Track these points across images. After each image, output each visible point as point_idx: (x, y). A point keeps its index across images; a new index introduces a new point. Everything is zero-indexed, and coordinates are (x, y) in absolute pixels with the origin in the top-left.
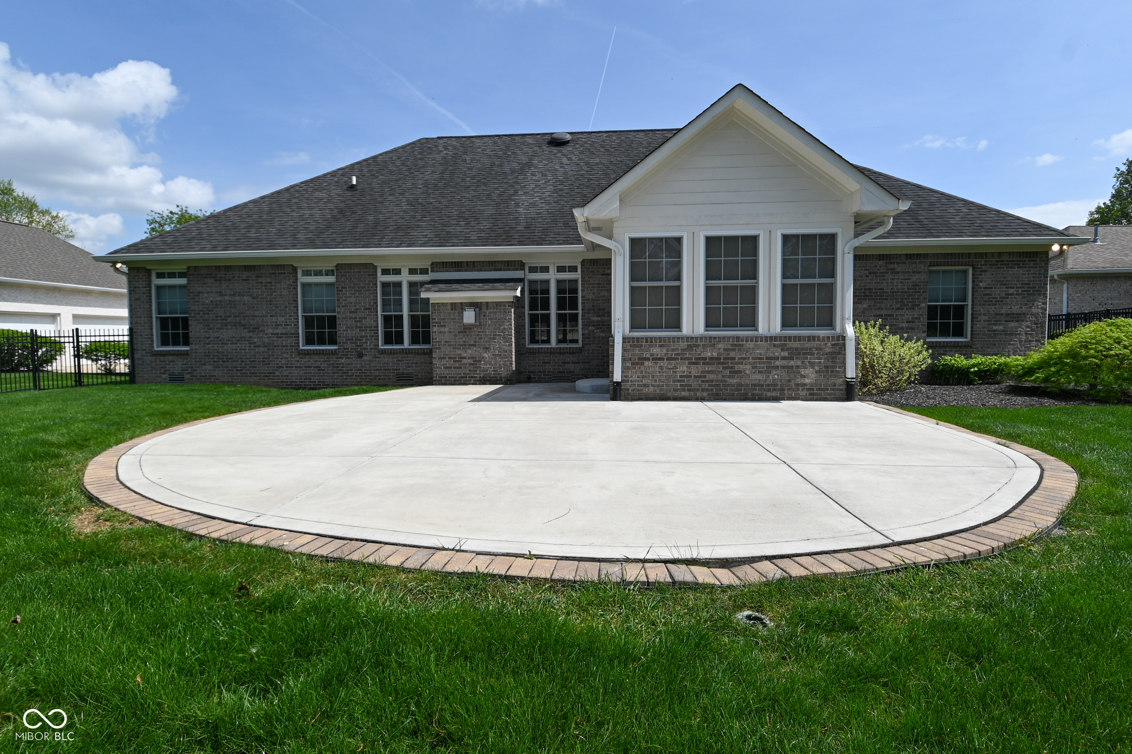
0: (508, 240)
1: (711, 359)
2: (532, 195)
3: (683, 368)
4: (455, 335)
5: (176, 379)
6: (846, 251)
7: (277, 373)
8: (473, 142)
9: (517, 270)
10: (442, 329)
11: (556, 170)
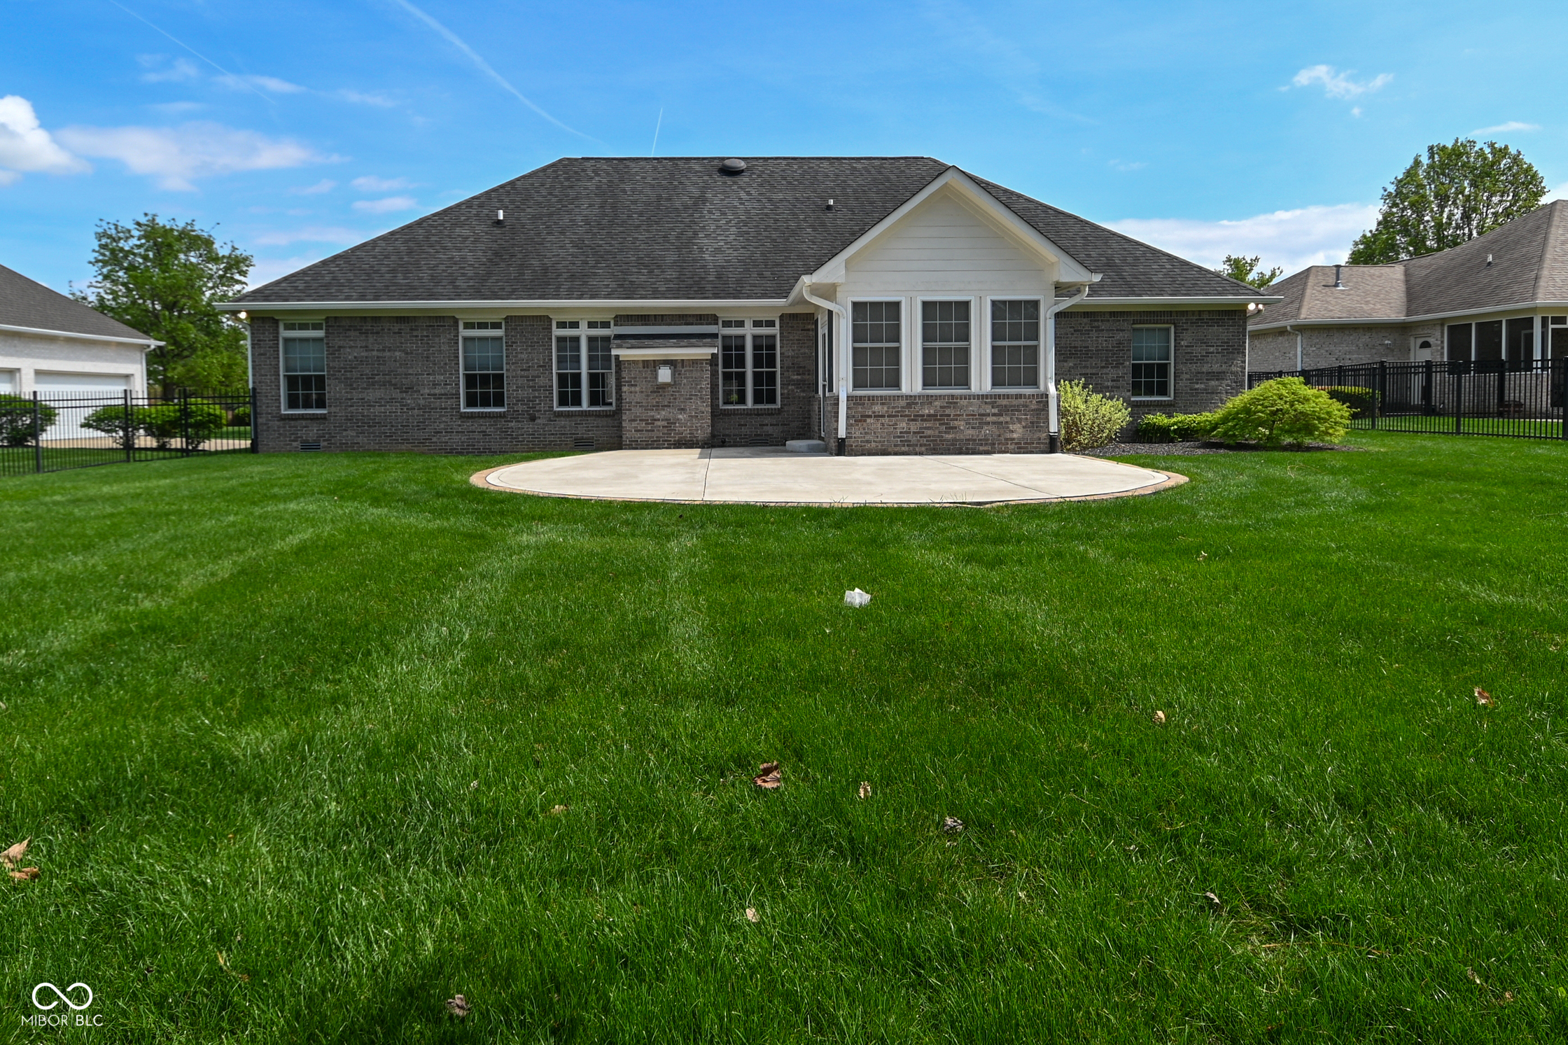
0: (699, 292)
1: (929, 415)
2: (715, 238)
3: (903, 425)
4: (648, 396)
5: (310, 447)
6: (1048, 316)
7: (434, 439)
8: (627, 167)
9: (710, 324)
10: (633, 389)
11: (735, 207)
